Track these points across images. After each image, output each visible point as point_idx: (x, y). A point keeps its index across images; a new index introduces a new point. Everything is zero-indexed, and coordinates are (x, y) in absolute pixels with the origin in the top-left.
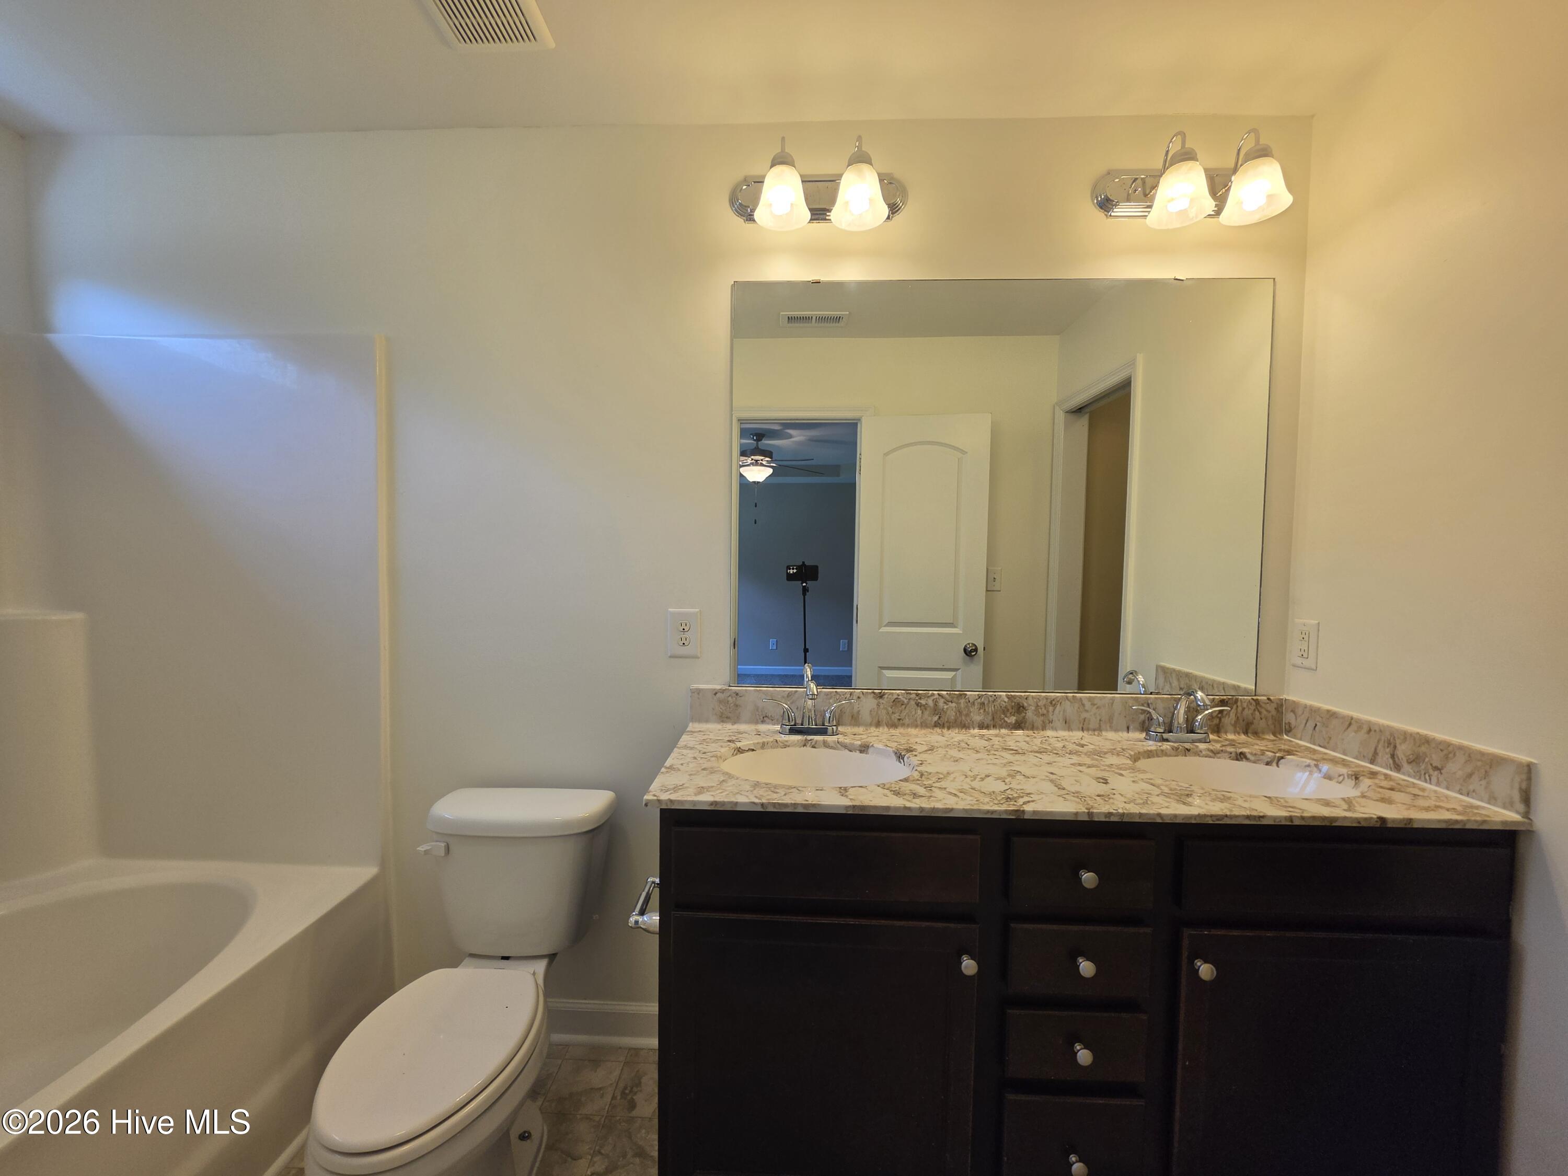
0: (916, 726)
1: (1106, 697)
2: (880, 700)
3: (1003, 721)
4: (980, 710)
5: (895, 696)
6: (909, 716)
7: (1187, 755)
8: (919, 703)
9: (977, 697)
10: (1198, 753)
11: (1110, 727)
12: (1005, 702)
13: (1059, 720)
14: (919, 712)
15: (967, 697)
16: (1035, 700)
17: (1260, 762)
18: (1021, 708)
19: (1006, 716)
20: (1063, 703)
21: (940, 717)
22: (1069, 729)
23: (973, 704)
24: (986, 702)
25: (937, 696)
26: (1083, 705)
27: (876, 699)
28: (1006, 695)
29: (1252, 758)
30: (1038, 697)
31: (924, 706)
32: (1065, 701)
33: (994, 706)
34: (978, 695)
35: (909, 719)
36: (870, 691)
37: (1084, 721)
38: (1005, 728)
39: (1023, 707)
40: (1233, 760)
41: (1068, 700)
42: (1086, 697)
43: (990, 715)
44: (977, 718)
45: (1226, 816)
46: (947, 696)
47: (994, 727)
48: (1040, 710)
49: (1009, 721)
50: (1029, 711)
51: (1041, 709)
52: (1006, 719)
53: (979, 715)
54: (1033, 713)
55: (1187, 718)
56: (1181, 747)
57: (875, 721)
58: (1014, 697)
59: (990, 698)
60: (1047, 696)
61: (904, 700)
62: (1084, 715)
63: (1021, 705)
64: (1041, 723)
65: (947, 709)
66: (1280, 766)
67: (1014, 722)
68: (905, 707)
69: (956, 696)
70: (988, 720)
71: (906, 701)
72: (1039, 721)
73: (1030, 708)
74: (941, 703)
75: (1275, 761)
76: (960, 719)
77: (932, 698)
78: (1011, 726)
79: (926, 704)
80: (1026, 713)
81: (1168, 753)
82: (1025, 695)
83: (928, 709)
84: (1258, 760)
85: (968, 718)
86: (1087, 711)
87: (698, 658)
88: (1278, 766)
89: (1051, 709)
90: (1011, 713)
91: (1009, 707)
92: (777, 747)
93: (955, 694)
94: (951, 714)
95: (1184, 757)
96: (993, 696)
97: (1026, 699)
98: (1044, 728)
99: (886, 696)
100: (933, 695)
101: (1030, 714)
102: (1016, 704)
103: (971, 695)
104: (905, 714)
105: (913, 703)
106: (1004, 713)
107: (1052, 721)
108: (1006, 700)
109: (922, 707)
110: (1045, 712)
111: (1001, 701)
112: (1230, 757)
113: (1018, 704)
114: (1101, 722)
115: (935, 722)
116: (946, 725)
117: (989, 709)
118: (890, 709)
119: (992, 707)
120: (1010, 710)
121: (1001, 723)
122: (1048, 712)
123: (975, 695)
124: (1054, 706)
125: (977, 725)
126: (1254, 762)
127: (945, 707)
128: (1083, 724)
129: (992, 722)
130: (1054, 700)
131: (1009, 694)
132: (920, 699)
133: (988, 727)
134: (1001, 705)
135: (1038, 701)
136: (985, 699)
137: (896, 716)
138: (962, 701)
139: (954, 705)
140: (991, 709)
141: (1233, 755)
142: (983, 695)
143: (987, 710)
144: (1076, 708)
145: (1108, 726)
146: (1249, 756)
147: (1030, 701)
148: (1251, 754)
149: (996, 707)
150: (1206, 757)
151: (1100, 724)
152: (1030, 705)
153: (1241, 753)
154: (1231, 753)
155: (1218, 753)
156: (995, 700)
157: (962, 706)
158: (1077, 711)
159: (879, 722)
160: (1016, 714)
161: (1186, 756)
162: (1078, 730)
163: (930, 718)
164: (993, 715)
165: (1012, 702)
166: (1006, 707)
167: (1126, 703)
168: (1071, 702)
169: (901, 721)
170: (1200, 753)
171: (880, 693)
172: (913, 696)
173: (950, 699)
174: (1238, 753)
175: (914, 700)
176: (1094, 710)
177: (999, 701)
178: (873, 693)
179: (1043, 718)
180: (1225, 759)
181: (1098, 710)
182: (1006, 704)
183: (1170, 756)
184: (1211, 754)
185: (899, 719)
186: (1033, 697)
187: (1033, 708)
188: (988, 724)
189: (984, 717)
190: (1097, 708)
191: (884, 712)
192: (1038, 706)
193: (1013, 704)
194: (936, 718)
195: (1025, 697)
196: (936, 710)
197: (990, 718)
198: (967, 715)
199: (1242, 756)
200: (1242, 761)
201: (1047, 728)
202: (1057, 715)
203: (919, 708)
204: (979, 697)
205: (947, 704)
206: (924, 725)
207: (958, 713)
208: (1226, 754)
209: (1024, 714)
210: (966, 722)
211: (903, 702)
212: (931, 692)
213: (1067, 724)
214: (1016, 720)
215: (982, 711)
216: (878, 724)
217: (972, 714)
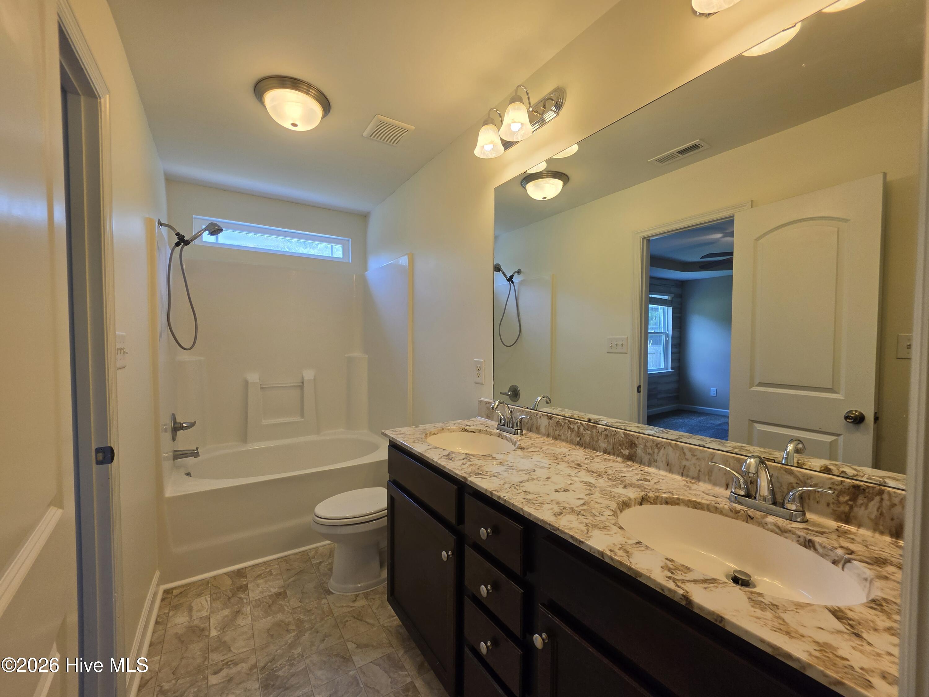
0: (567, 442)
1: (707, 451)
2: (550, 420)
3: (619, 451)
4: (605, 439)
5: (558, 420)
6: (564, 434)
7: (749, 521)
8: (570, 427)
9: (604, 430)
10: (763, 525)
11: (709, 479)
12: (622, 438)
13: (662, 462)
14: (570, 433)
15: (597, 428)
16: (644, 441)
17: (827, 558)
18: (633, 445)
19: (622, 449)
20: (667, 448)
21: (580, 439)
22: (671, 471)
23: (601, 434)
24: (609, 435)
25: (579, 424)
26: (684, 454)
27: (548, 419)
28: (623, 432)
29: (820, 550)
30: (647, 439)
31: (572, 429)
32: (668, 446)
33: (614, 439)
34: (605, 428)
35: (564, 436)
36: (546, 414)
37: (684, 468)
38: (621, 457)
39: (635, 444)
40: (800, 544)
41: (672, 447)
42: (687, 447)
43: (612, 444)
44: (603, 445)
45: (558, 529)
46: (585, 426)
47: (614, 454)
48: (647, 450)
49: (624, 453)
50: (639, 448)
51: (649, 449)
52: (622, 450)
53: (604, 443)
54: (642, 451)
55: (773, 490)
56: (743, 512)
57: (547, 433)
58: (629, 435)
59: (612, 432)
60: (653, 439)
61: (562, 422)
62: (685, 463)
63: (634, 442)
64: (648, 460)
65: (585, 434)
66: (845, 569)
67: (627, 454)
68: (562, 428)
69: (591, 426)
70: (610, 448)
71: (563, 424)
72: (646, 458)
73: (639, 446)
74: (582, 429)
75: (842, 562)
76: (592, 443)
77: (577, 425)
78: (625, 457)
79: (573, 428)
80: (637, 449)
81: (724, 512)
82: (636, 435)
83: (574, 432)
84: (826, 555)
85: (597, 444)
86: (687, 460)
87: (483, 385)
88: (843, 569)
89: (656, 450)
90: (626, 447)
91: (625, 442)
92: (487, 434)
93: (590, 425)
94: (587, 439)
95: (745, 523)
96: (614, 431)
97: (637, 438)
98: (649, 465)
99: (553, 419)
100: (577, 423)
101: (640, 451)
102: (630, 441)
103: (600, 427)
104: (562, 432)
105: (566, 426)
106: (621, 445)
107: (657, 461)
108: (623, 436)
109: (571, 430)
110: (651, 452)
111: (620, 436)
112: (798, 541)
113: (631, 441)
114: (700, 473)
115: (578, 442)
116: (584, 445)
117: (611, 440)
118: (554, 427)
119: (613, 440)
120: (625, 445)
121: (618, 453)
122: (654, 452)
123: (603, 428)
124: (659, 449)
125: (603, 450)
126: (822, 556)
127: (584, 433)
128: (683, 471)
129: (612, 451)
130: (659, 444)
131: (626, 431)
132: (570, 424)
133: (609, 454)
134: (619, 439)
135: (646, 442)
136: (609, 432)
137: (557, 433)
138: (594, 431)
139: (589, 432)
140: (612, 440)
141: (802, 540)
142: (607, 429)
143: (609, 440)
144: (677, 455)
145: (707, 477)
146: (818, 546)
147: (640, 441)
148: (821, 545)
149: (615, 440)
150: (772, 531)
151: (699, 474)
152: (640, 444)
153: (810, 541)
154: (799, 537)
155: (786, 532)
156: (615, 434)
157: (594, 434)
158: (678, 457)
159: (549, 434)
160: (629, 448)
161: (747, 522)
162: (678, 473)
163: (575, 438)
164: (613, 445)
165: (627, 438)
166: (622, 441)
167: (727, 461)
168: (674, 449)
169: (560, 437)
170: (765, 525)
171: (551, 416)
172: (567, 421)
173: (587, 428)
174: (807, 540)
175: (567, 424)
176: (694, 460)
177: (618, 436)
178: (547, 415)
179: (649, 456)
180: (793, 541)
181: (697, 461)
182: (623, 439)
183: (726, 515)
184: (777, 530)
185: (559, 435)
186: (643, 438)
187: (642, 447)
188: (609, 451)
189: (608, 445)
190: (697, 459)
191: (552, 428)
192: (646, 446)
193: (628, 440)
194: (578, 439)
195: (637, 437)
196: (579, 434)
197: (611, 447)
198: (597, 441)
199: (811, 544)
200: (810, 549)
201: (652, 465)
202: (661, 456)
203: (569, 430)
204: (605, 430)
205: (585, 431)
206: (571, 442)
207: (591, 439)
208: (794, 536)
209: (635, 450)
210: (596, 447)
211: (562, 424)
212: (576, 421)
213: (669, 467)
214: (629, 453)
215: (606, 440)
216: (548, 436)
217: (600, 441)
